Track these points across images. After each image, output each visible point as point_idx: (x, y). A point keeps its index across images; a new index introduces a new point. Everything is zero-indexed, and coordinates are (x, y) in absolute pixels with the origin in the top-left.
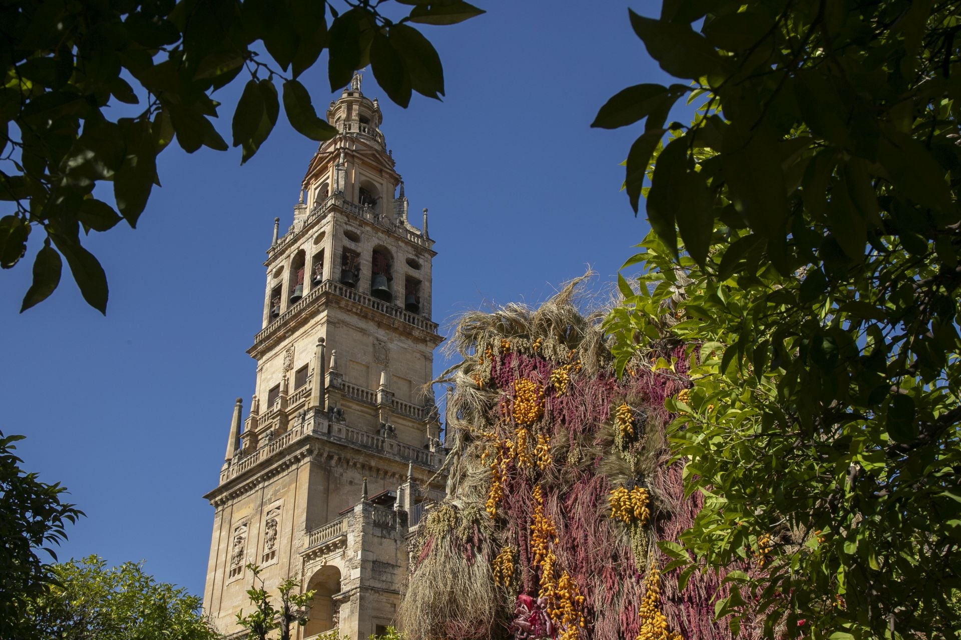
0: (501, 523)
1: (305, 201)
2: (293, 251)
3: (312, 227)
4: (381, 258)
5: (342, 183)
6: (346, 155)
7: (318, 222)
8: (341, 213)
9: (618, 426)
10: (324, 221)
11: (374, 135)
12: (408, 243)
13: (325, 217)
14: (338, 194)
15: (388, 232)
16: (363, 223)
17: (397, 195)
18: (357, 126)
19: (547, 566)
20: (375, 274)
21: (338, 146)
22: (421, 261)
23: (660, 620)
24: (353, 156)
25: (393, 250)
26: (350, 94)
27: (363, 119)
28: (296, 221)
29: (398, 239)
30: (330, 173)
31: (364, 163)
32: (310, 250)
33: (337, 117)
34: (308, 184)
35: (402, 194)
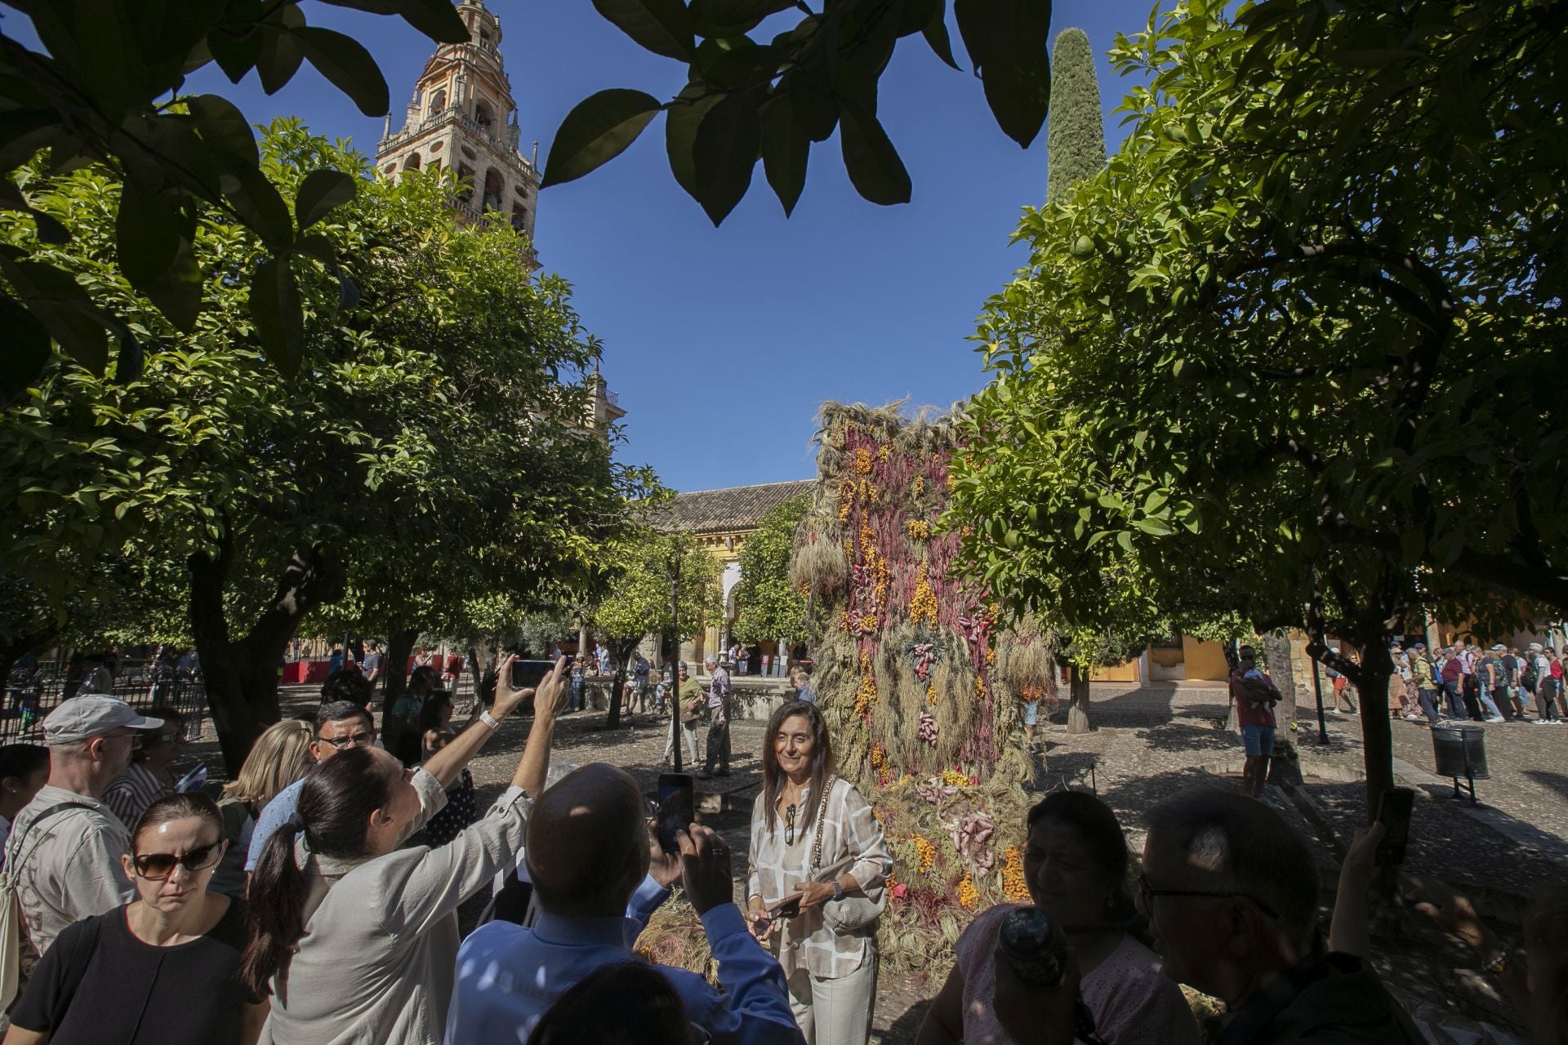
0: (845, 527)
1: (418, 102)
2: (407, 151)
3: (429, 133)
4: (494, 182)
5: (462, 96)
6: (467, 67)
7: (435, 130)
8: (460, 127)
9: (914, 486)
10: (442, 131)
11: (493, 54)
12: (519, 171)
13: (443, 127)
14: (457, 108)
15: (502, 157)
16: (479, 143)
17: (511, 122)
18: (478, 39)
19: (871, 551)
20: (487, 194)
21: (458, 56)
22: (528, 191)
23: (926, 586)
24: (473, 71)
25: (505, 175)
27: (484, 35)
28: (408, 121)
29: (510, 165)
30: (448, 82)
31: (483, 80)
32: (426, 156)
34: (423, 85)
35: (515, 121)
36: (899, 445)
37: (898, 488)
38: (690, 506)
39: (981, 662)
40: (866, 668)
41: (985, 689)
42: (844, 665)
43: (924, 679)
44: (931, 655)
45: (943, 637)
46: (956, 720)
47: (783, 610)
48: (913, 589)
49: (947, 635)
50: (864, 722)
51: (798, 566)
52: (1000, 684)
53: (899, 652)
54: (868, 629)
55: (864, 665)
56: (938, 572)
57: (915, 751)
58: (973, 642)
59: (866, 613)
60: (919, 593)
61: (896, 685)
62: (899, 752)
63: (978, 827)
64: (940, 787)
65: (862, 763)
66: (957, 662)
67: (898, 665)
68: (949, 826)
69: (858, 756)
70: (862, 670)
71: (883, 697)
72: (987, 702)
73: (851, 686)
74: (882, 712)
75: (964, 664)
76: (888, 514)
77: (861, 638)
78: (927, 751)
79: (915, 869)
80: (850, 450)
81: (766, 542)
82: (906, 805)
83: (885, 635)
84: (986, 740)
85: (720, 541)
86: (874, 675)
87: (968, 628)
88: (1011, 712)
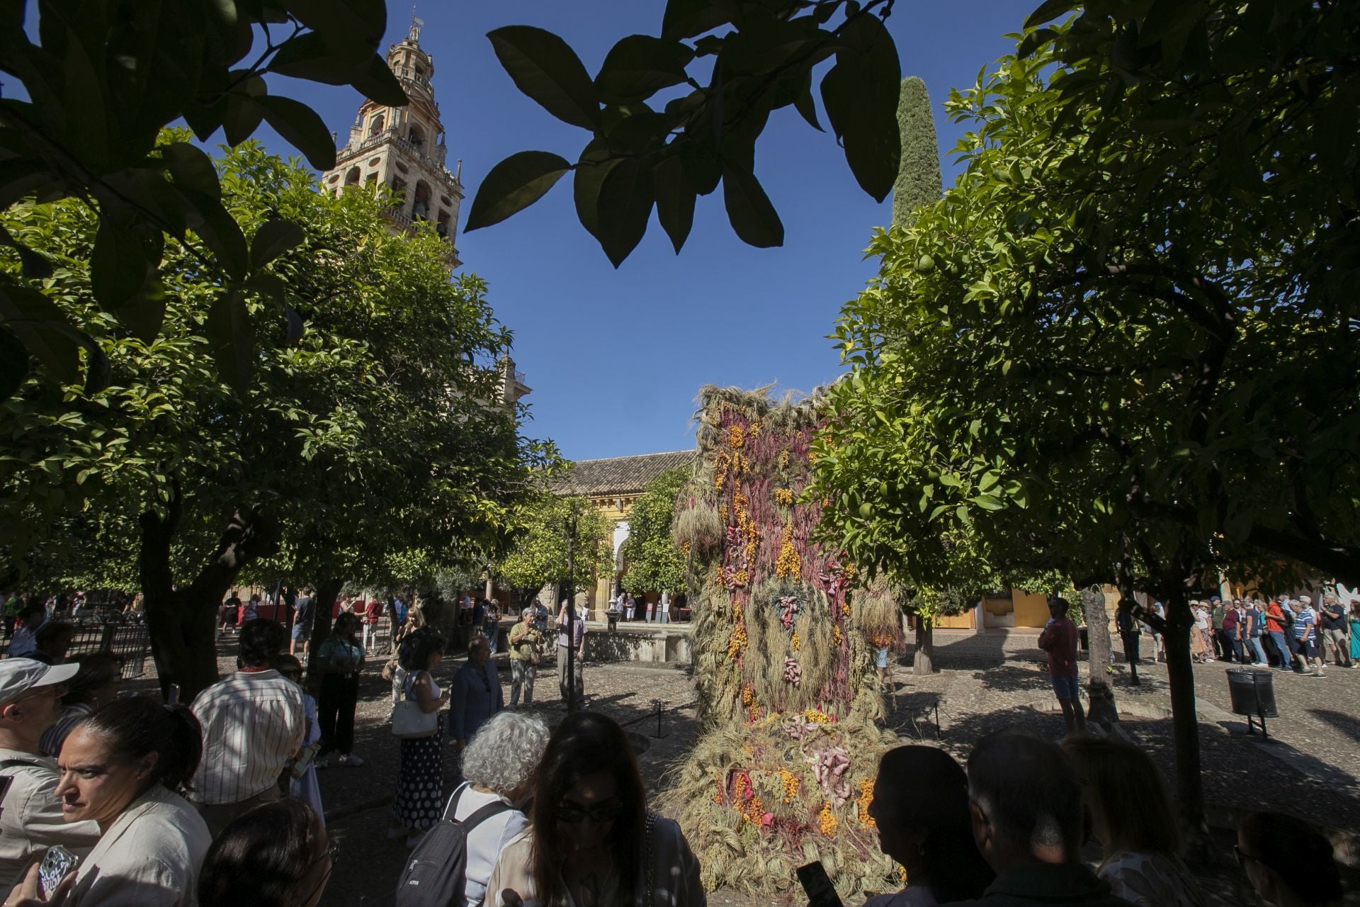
0: (720, 493)
1: (360, 124)
2: (349, 165)
3: (369, 150)
4: (423, 192)
5: (398, 120)
7: (374, 148)
8: (396, 146)
9: (780, 459)
10: (380, 149)
11: (426, 85)
12: (444, 184)
13: (381, 145)
14: (393, 130)
15: (431, 172)
16: (411, 159)
17: (439, 142)
18: (413, 74)
19: (743, 515)
20: (416, 202)
22: (452, 201)
23: (790, 545)
25: (433, 187)
26: (410, 44)
27: (418, 70)
28: (351, 140)
29: (437, 179)
30: (386, 109)
31: (416, 107)
32: (365, 170)
33: (395, 60)
34: (363, 111)
35: (443, 142)
36: (768, 423)
37: (767, 461)
38: (586, 473)
39: (838, 613)
40: (738, 618)
41: (842, 637)
42: (719, 614)
43: (788, 627)
44: (795, 607)
45: (805, 590)
46: (816, 664)
47: (666, 564)
48: (779, 548)
49: (809, 588)
50: (736, 665)
51: (680, 527)
52: (855, 632)
53: (767, 604)
54: (740, 583)
55: (736, 614)
56: (801, 534)
57: (780, 691)
58: (832, 595)
59: (738, 569)
60: (784, 552)
61: (764, 632)
62: (767, 692)
63: (836, 762)
64: (803, 724)
65: (734, 702)
66: (817, 613)
67: (766, 614)
68: (811, 760)
69: (731, 695)
70: (735, 619)
71: (753, 644)
72: (844, 648)
73: (725, 634)
74: (752, 656)
75: (824, 614)
76: (758, 483)
77: (734, 591)
78: (791, 691)
79: (781, 800)
80: (725, 427)
81: (652, 505)
82: (772, 740)
83: (755, 588)
84: (843, 682)
85: (611, 502)
86: (745, 623)
87: (827, 583)
88: (865, 657)
